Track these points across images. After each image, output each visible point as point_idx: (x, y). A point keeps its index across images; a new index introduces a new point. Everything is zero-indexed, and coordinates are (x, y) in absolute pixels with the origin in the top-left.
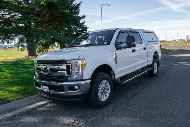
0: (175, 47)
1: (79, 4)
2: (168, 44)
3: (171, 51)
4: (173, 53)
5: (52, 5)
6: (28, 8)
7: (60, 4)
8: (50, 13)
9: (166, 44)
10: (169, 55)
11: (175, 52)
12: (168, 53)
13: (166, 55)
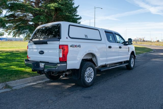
0: (157, 47)
1: (77, 7)
2: (151, 44)
3: (152, 50)
4: (154, 51)
5: (59, 9)
6: (40, 11)
7: (65, 9)
8: (56, 15)
9: (150, 44)
10: (150, 53)
11: (155, 51)
12: (149, 51)
13: (147, 53)
